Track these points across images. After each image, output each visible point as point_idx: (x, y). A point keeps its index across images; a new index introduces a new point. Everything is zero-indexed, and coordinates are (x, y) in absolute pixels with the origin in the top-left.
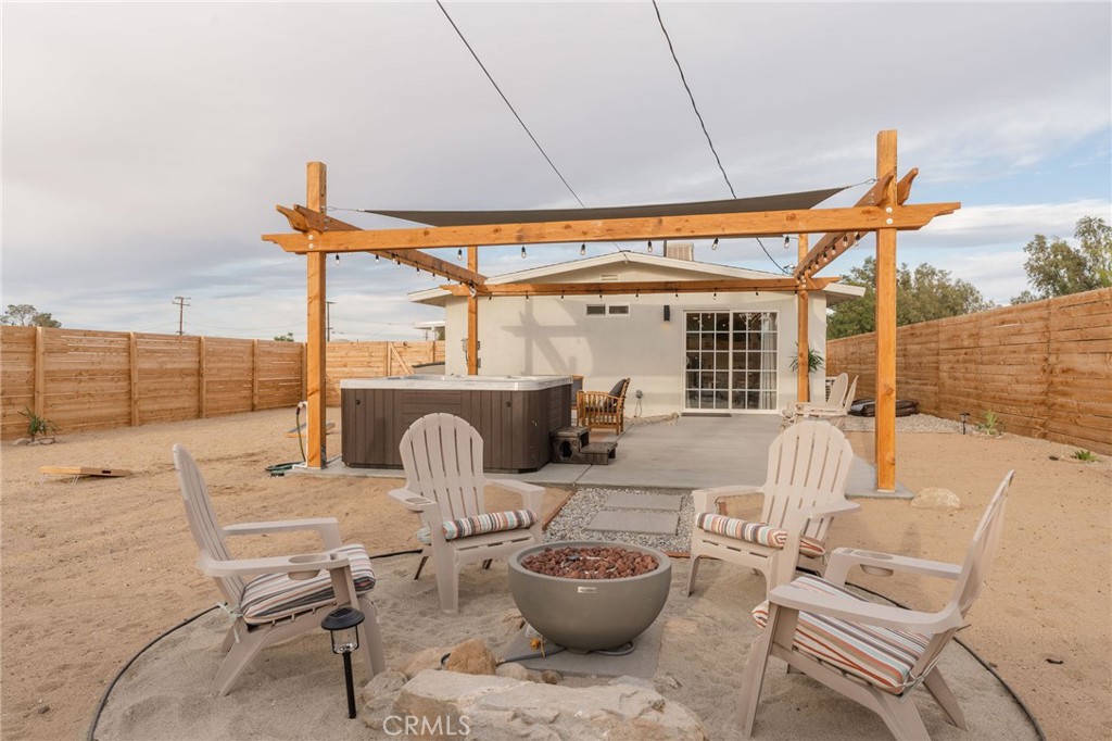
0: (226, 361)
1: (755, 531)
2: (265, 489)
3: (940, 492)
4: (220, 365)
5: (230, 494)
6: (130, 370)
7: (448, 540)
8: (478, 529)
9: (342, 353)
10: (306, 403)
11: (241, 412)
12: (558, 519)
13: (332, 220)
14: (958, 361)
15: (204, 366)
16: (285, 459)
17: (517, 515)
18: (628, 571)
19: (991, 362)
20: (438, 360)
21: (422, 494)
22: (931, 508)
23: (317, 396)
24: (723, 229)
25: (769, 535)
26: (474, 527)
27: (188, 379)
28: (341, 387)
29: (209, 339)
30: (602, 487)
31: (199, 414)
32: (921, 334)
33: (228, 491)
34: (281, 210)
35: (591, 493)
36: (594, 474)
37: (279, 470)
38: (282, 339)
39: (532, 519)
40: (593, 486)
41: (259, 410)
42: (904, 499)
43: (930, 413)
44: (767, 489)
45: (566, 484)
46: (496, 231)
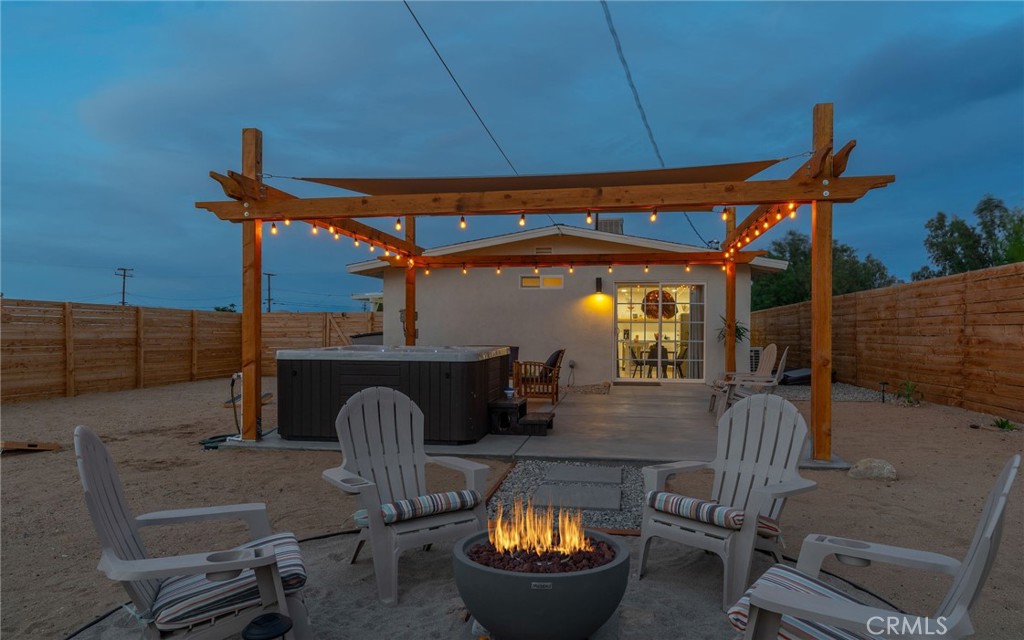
0: (164, 332)
1: (711, 511)
2: (197, 464)
3: (877, 463)
4: (158, 335)
5: (160, 469)
6: (65, 340)
7: (386, 524)
8: (419, 512)
9: (281, 324)
10: (241, 374)
11: (180, 382)
12: (499, 493)
13: (267, 188)
14: (875, 332)
15: (142, 336)
16: (221, 430)
17: (461, 496)
18: (584, 562)
19: (908, 334)
20: (377, 330)
21: (359, 473)
22: (868, 479)
23: (252, 367)
24: (663, 200)
25: (726, 517)
26: (414, 510)
27: (125, 349)
28: (277, 358)
29: (147, 309)
30: (542, 459)
31: (136, 384)
32: (839, 306)
33: (158, 465)
34: (214, 175)
35: (531, 466)
36: (532, 446)
37: (213, 443)
38: (224, 310)
39: (475, 499)
40: (533, 458)
41: (198, 380)
42: (841, 469)
43: (847, 382)
44: (718, 464)
45: (506, 457)
46: (435, 200)
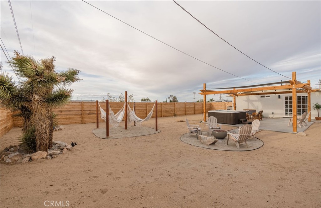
3: (302, 133)
6: (185, 107)
7: (210, 129)
13: (207, 90)
15: (195, 107)
16: (201, 121)
17: (218, 127)
23: (205, 113)
27: (193, 109)
28: (208, 112)
31: (194, 114)
34: (200, 90)
